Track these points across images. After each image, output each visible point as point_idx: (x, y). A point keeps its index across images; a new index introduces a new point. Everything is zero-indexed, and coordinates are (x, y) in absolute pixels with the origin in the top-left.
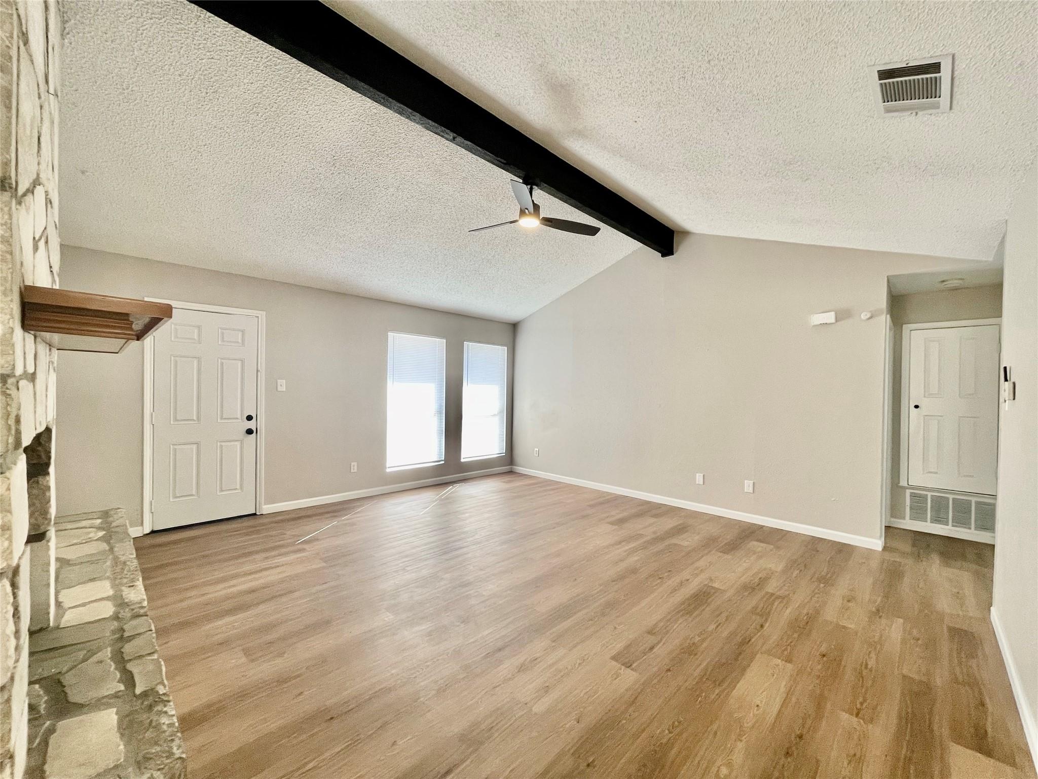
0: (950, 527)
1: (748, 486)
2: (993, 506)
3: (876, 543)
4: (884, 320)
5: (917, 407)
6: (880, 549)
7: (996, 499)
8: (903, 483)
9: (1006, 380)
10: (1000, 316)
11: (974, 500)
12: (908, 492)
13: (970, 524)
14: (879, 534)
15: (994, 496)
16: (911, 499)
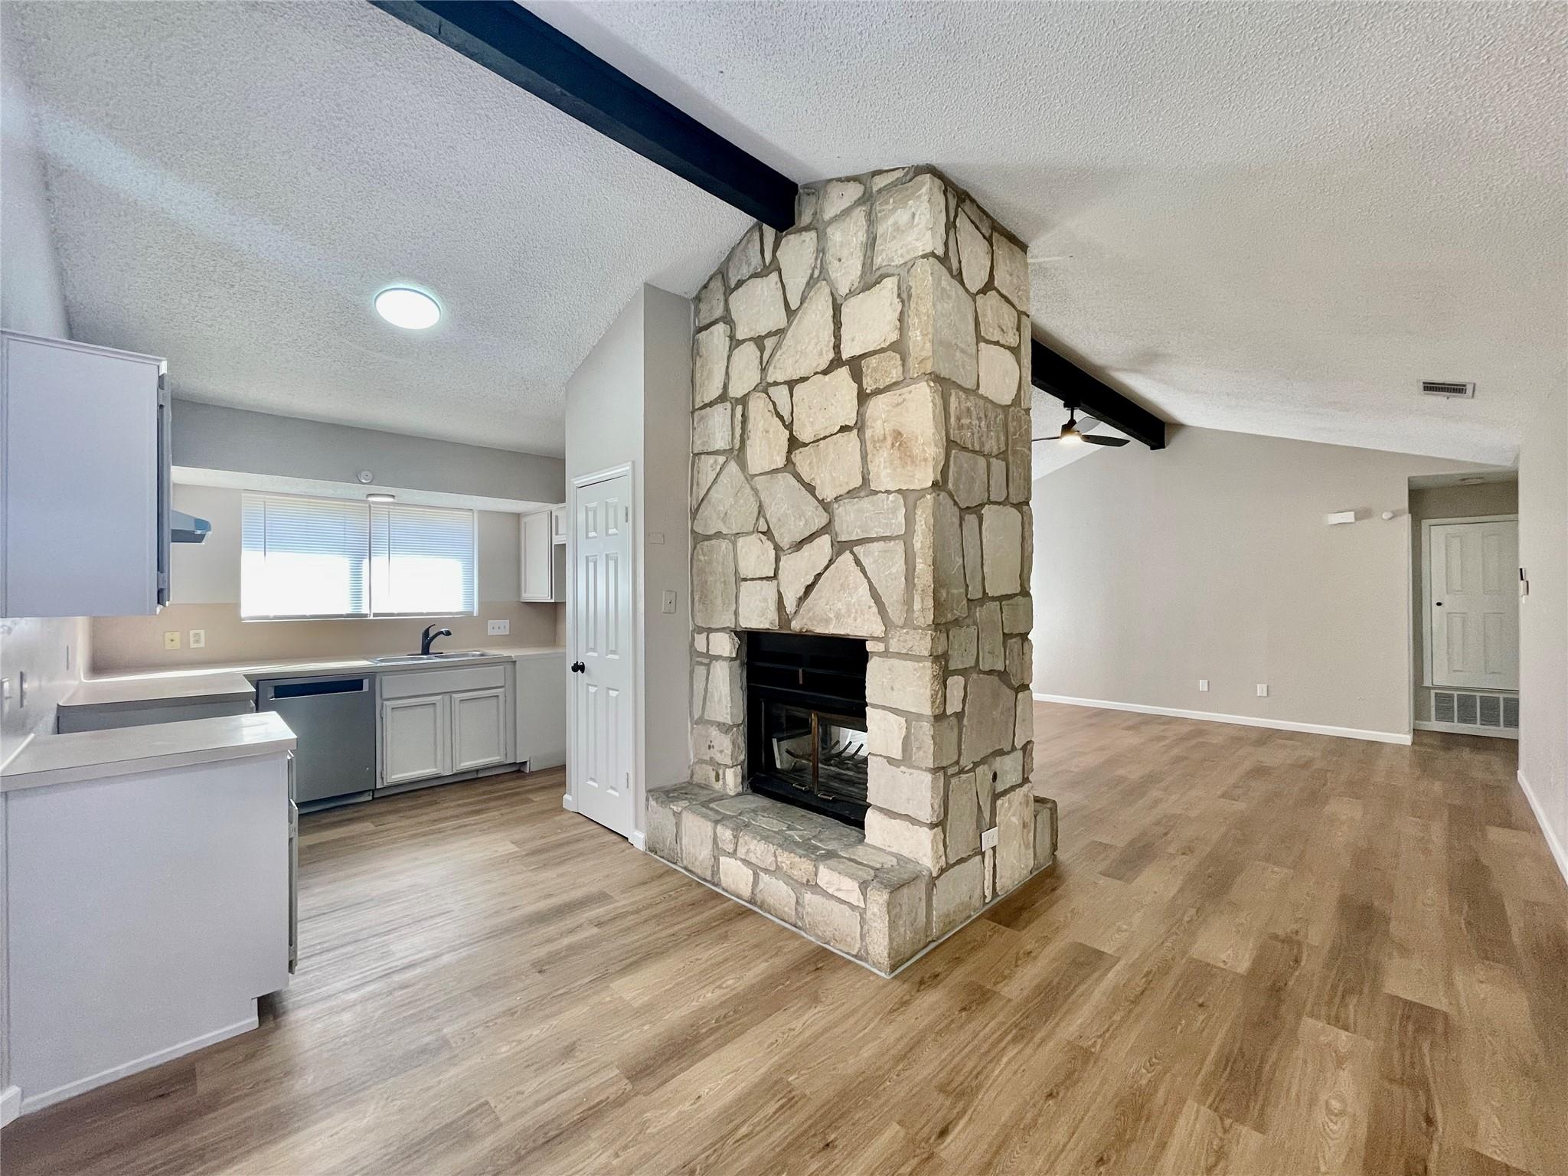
0: (1478, 725)
1: (1261, 689)
2: (1517, 701)
3: (1407, 739)
4: (1406, 519)
5: (1439, 604)
6: (1409, 743)
7: (1517, 694)
8: (1427, 683)
9: (1522, 579)
10: (1517, 512)
11: (1501, 696)
12: (1433, 692)
13: (1499, 721)
14: (1407, 730)
15: (1517, 692)
16: (1436, 700)
